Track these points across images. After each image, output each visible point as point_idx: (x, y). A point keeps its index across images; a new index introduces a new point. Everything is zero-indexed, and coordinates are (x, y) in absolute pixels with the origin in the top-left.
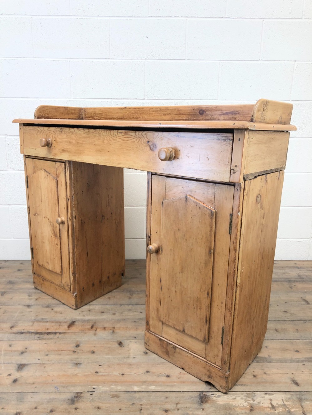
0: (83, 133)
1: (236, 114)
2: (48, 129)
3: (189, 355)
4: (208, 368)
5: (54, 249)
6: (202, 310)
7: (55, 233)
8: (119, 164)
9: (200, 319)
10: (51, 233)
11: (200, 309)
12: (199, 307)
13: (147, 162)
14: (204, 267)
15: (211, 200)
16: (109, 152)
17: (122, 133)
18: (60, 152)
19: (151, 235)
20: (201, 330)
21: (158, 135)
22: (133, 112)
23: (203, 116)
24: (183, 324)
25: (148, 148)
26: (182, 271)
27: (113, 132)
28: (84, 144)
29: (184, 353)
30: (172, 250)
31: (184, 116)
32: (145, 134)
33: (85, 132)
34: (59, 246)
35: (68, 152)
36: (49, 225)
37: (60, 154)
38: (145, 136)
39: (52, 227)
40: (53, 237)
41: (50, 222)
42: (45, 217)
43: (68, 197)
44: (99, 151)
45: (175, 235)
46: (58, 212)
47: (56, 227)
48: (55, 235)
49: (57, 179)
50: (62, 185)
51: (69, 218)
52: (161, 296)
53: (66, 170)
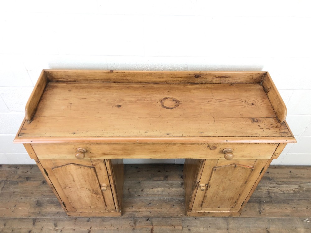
1: (227, 77)
4: (230, 213)
5: (96, 200)
6: (233, 200)
7: (95, 193)
10: (91, 194)
13: (206, 155)
14: (240, 188)
16: (165, 152)
18: (100, 155)
19: (200, 181)
20: (231, 205)
22: (123, 75)
23: (198, 79)
24: (219, 206)
25: (209, 149)
26: (224, 190)
28: (135, 149)
30: (218, 185)
31: (180, 78)
34: (102, 198)
35: (112, 154)
36: (88, 191)
39: (92, 191)
40: (94, 195)
41: (89, 189)
42: (81, 188)
43: (109, 174)
44: (153, 152)
45: (222, 180)
46: (98, 183)
47: (97, 190)
48: (97, 193)
49: (95, 167)
50: (101, 170)
51: (112, 184)
52: (205, 201)
53: (105, 161)
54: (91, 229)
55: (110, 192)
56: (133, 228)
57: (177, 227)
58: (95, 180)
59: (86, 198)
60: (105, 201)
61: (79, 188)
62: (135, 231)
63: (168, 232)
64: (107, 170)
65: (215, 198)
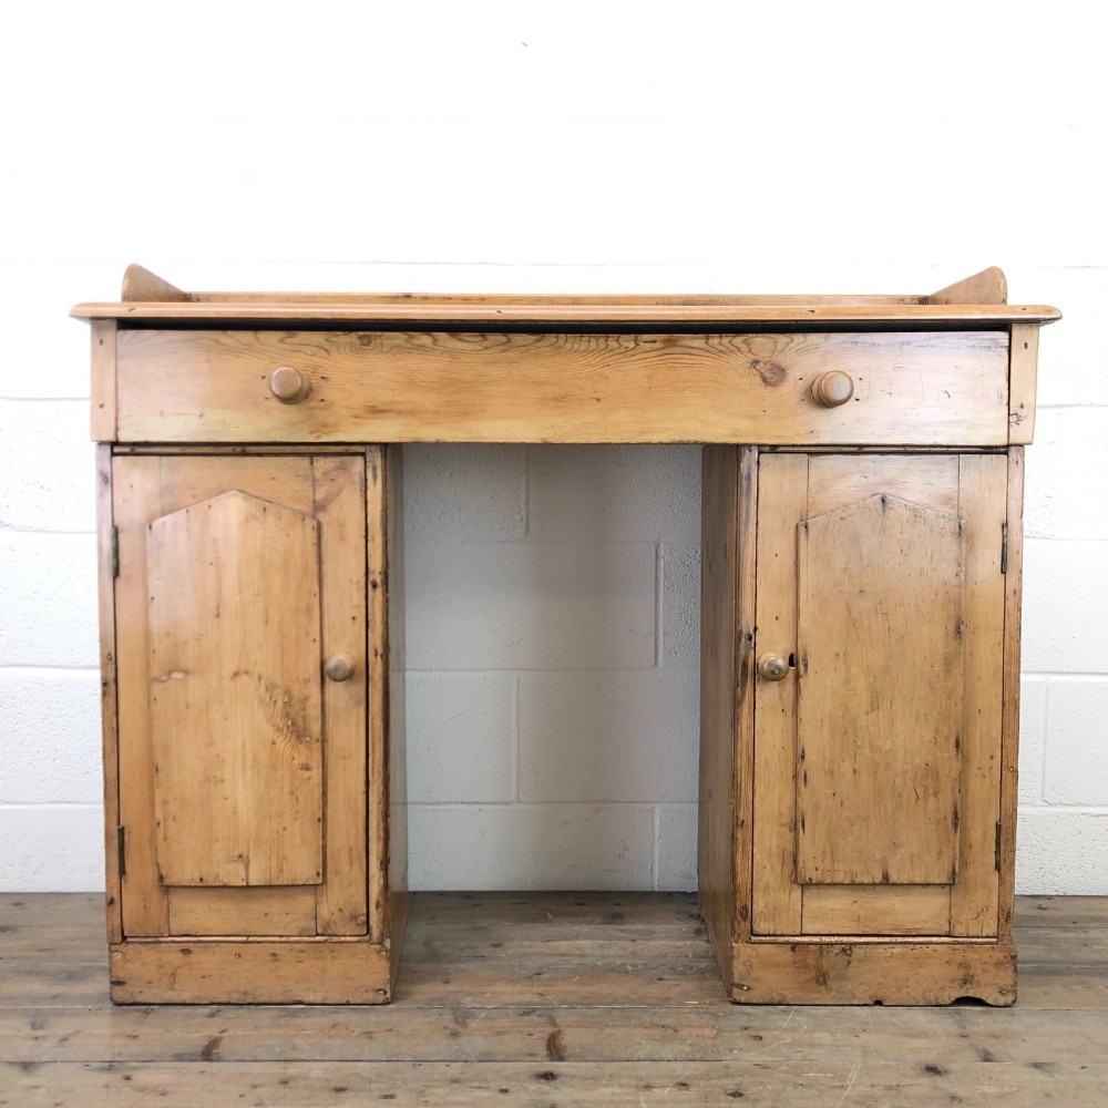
0: (478, 347)
2: (288, 340)
3: (898, 950)
4: (959, 957)
5: (287, 789)
6: (941, 796)
7: (294, 724)
8: (642, 433)
9: (938, 822)
10: (269, 732)
11: (935, 794)
12: (931, 791)
13: (754, 417)
14: (942, 675)
15: (950, 499)
16: (598, 400)
17: (654, 342)
18: (356, 417)
19: (756, 629)
20: (940, 853)
21: (788, 344)
24: (884, 861)
25: (758, 380)
26: (875, 705)
27: (618, 341)
28: (485, 383)
29: (881, 949)
30: (842, 655)
32: (744, 342)
33: (486, 344)
34: (316, 774)
35: (400, 413)
36: (261, 701)
37: (356, 424)
38: (744, 348)
39: (280, 705)
40: (283, 744)
41: (270, 688)
42: (236, 674)
43: (371, 578)
44: (557, 399)
45: (849, 610)
46: (318, 638)
47: (307, 698)
48: (298, 732)
49: (322, 516)
50: (343, 539)
51: (376, 654)
52: (805, 803)
53: (366, 480)
54: (225, 1034)
55: (358, 725)
56: (449, 1032)
57: (685, 1032)
58: (308, 610)
59: (244, 768)
60: (324, 814)
61: (229, 670)
62: (461, 1040)
63: (642, 1042)
64: (367, 541)
65: (847, 767)
